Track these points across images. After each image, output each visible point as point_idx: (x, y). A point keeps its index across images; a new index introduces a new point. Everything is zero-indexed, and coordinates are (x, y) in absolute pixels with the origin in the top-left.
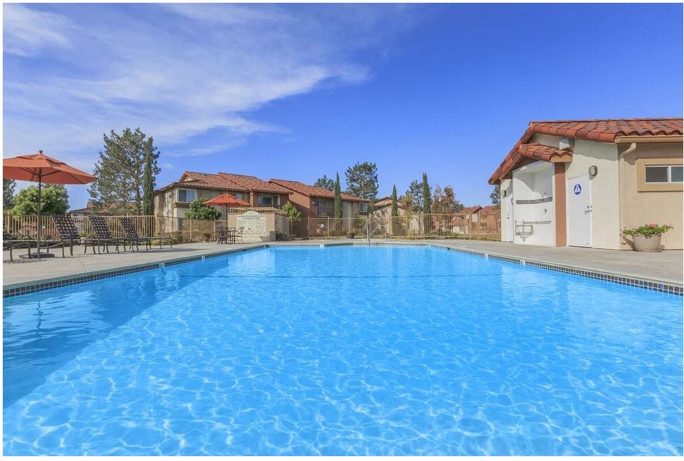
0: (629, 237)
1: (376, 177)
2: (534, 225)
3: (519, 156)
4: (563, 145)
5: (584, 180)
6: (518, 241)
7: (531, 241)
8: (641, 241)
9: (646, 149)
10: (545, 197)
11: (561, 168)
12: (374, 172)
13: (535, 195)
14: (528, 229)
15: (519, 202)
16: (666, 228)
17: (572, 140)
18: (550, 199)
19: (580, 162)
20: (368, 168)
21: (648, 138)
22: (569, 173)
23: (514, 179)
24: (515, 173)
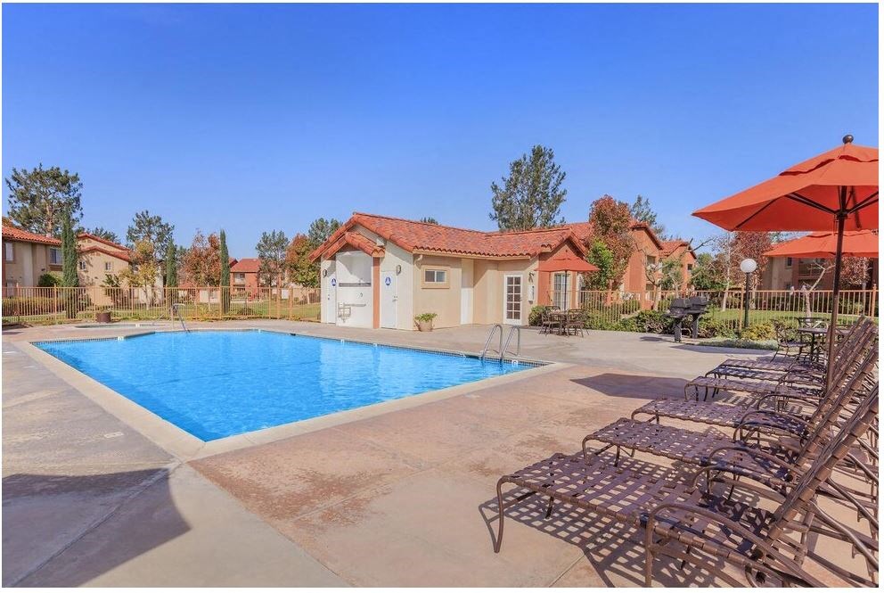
0: (417, 321)
1: (77, 200)
2: (352, 308)
3: (345, 242)
4: (380, 242)
5: (392, 275)
6: (340, 323)
7: (350, 323)
8: (424, 324)
9: (429, 259)
10: (362, 282)
11: (377, 261)
12: (75, 190)
13: (354, 279)
14: (347, 311)
15: (341, 285)
16: (434, 315)
17: (385, 240)
18: (370, 284)
19: (391, 259)
20: (62, 180)
21: (433, 253)
22: (382, 266)
23: (337, 262)
24: (339, 256)
